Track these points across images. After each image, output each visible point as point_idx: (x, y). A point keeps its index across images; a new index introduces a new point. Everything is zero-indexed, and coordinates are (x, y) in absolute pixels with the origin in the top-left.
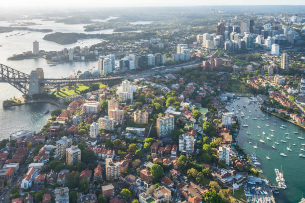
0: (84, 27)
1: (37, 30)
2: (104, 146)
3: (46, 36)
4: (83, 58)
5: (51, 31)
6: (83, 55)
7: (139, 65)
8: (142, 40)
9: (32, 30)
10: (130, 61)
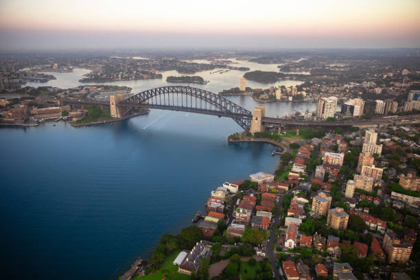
0: (279, 67)
1: (236, 69)
2: (368, 211)
3: (246, 74)
4: (291, 99)
5: (248, 69)
6: (290, 96)
7: (364, 112)
8: (352, 83)
9: (231, 68)
10: (356, 106)
